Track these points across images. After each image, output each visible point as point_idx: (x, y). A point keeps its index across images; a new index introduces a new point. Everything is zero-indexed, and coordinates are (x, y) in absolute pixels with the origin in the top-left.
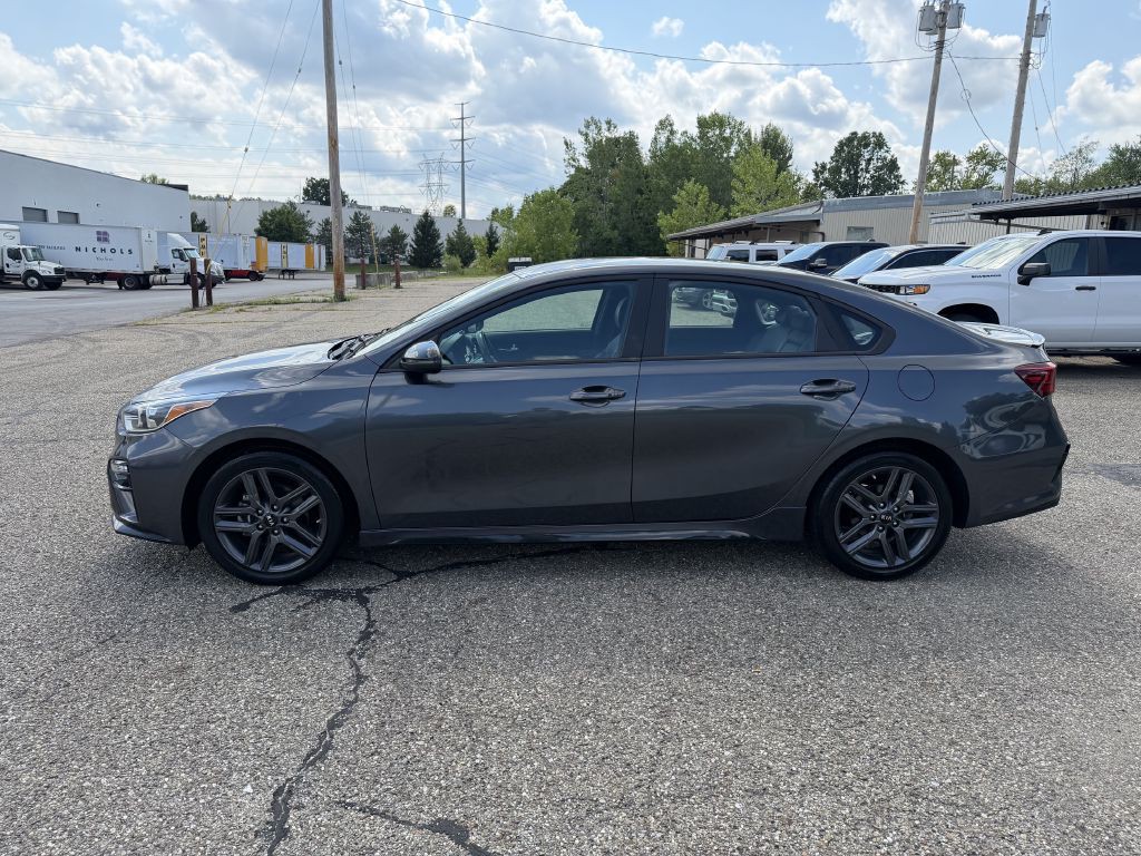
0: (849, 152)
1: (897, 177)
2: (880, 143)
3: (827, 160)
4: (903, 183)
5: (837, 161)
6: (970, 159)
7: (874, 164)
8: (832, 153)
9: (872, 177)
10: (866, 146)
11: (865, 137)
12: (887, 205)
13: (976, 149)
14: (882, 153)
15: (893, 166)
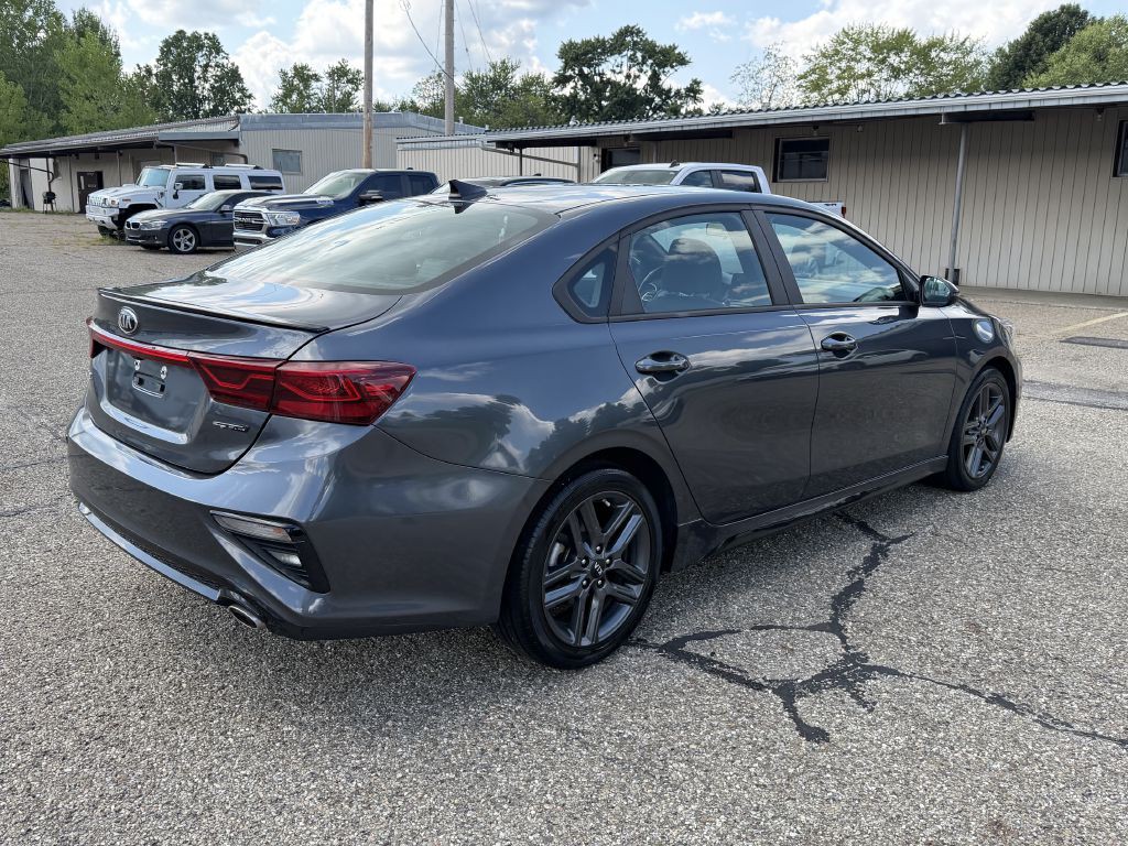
0: (179, 55)
1: (242, 90)
2: (216, 47)
3: (153, 63)
4: (250, 97)
5: (165, 65)
6: (331, 75)
7: (211, 72)
8: (158, 54)
9: (213, 87)
10: (200, 47)
11: (196, 38)
12: (313, 124)
13: (336, 64)
14: (219, 60)
15: (234, 76)
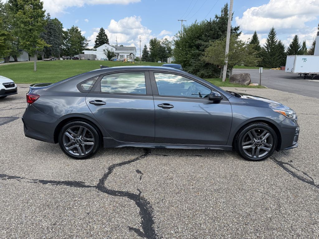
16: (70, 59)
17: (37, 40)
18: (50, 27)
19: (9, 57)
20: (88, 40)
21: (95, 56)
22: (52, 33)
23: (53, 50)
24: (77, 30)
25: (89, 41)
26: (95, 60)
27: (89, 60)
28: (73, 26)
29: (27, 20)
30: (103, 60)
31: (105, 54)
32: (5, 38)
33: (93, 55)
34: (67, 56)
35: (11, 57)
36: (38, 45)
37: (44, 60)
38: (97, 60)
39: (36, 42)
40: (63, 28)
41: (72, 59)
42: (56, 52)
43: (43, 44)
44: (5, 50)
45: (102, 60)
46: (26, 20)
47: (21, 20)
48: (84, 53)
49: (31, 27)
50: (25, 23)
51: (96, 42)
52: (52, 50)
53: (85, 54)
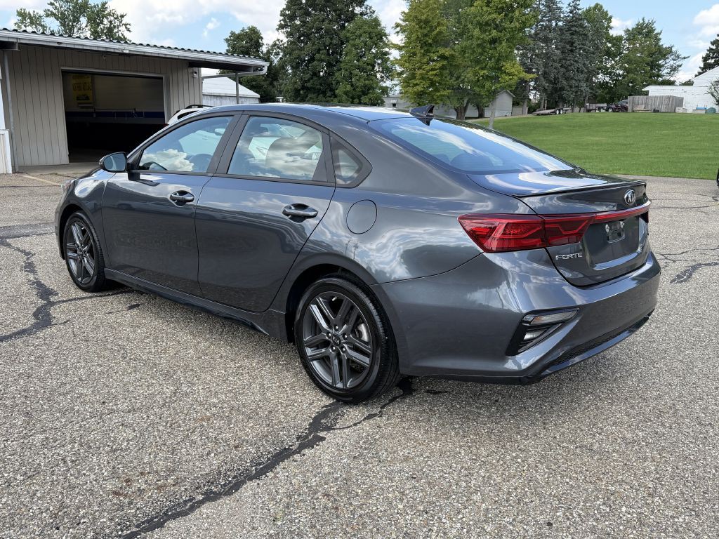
16: (607, 110)
17: (504, 63)
18: (573, 29)
19: (465, 109)
20: (682, 56)
21: (680, 102)
22: (577, 42)
23: (571, 87)
24: (652, 30)
25: (684, 58)
26: (675, 112)
27: (658, 111)
28: (643, 20)
29: (490, 17)
30: (704, 112)
31: (713, 95)
32: (443, 65)
33: (673, 97)
34: (599, 102)
35: (470, 106)
36: (504, 76)
37: (538, 115)
38: (681, 111)
39: (499, 69)
40: (611, 28)
41: (610, 110)
42: (576, 92)
43: (516, 73)
44: (439, 91)
45: (699, 112)
46: (486, 18)
47: (478, 18)
48: (646, 93)
49: (494, 33)
50: (483, 26)
51: (705, 59)
52: (567, 88)
53: (649, 95)
